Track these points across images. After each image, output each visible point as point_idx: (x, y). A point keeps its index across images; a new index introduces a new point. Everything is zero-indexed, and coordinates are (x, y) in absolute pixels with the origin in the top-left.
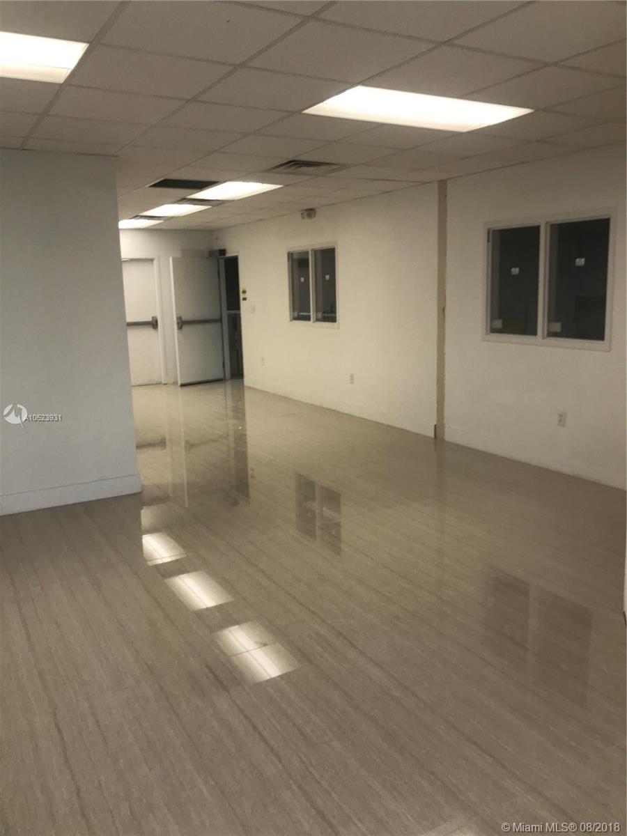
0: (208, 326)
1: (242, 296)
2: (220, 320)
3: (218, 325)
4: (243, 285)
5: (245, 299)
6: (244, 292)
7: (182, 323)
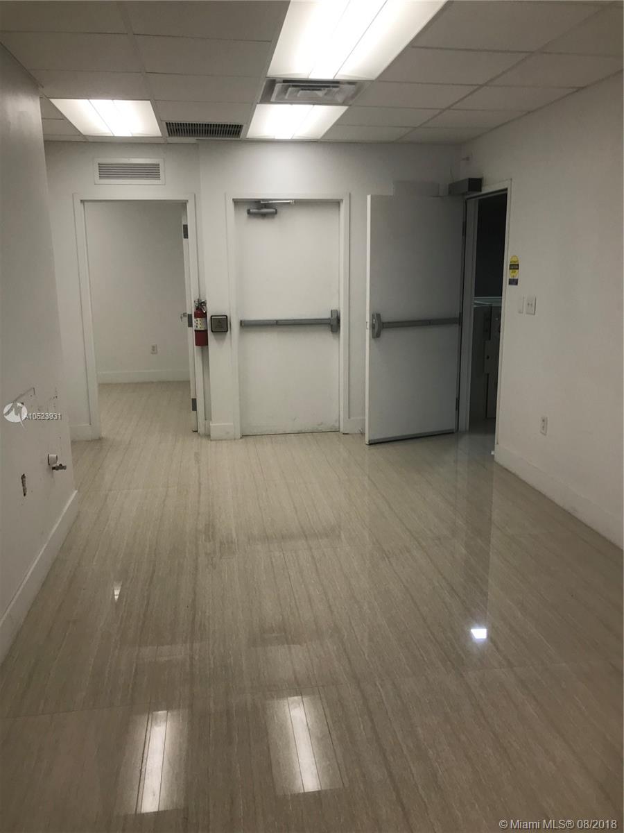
0: (434, 333)
1: (508, 274)
2: (459, 321)
3: (455, 329)
4: (511, 252)
5: (514, 282)
6: (515, 267)
7: (380, 326)
